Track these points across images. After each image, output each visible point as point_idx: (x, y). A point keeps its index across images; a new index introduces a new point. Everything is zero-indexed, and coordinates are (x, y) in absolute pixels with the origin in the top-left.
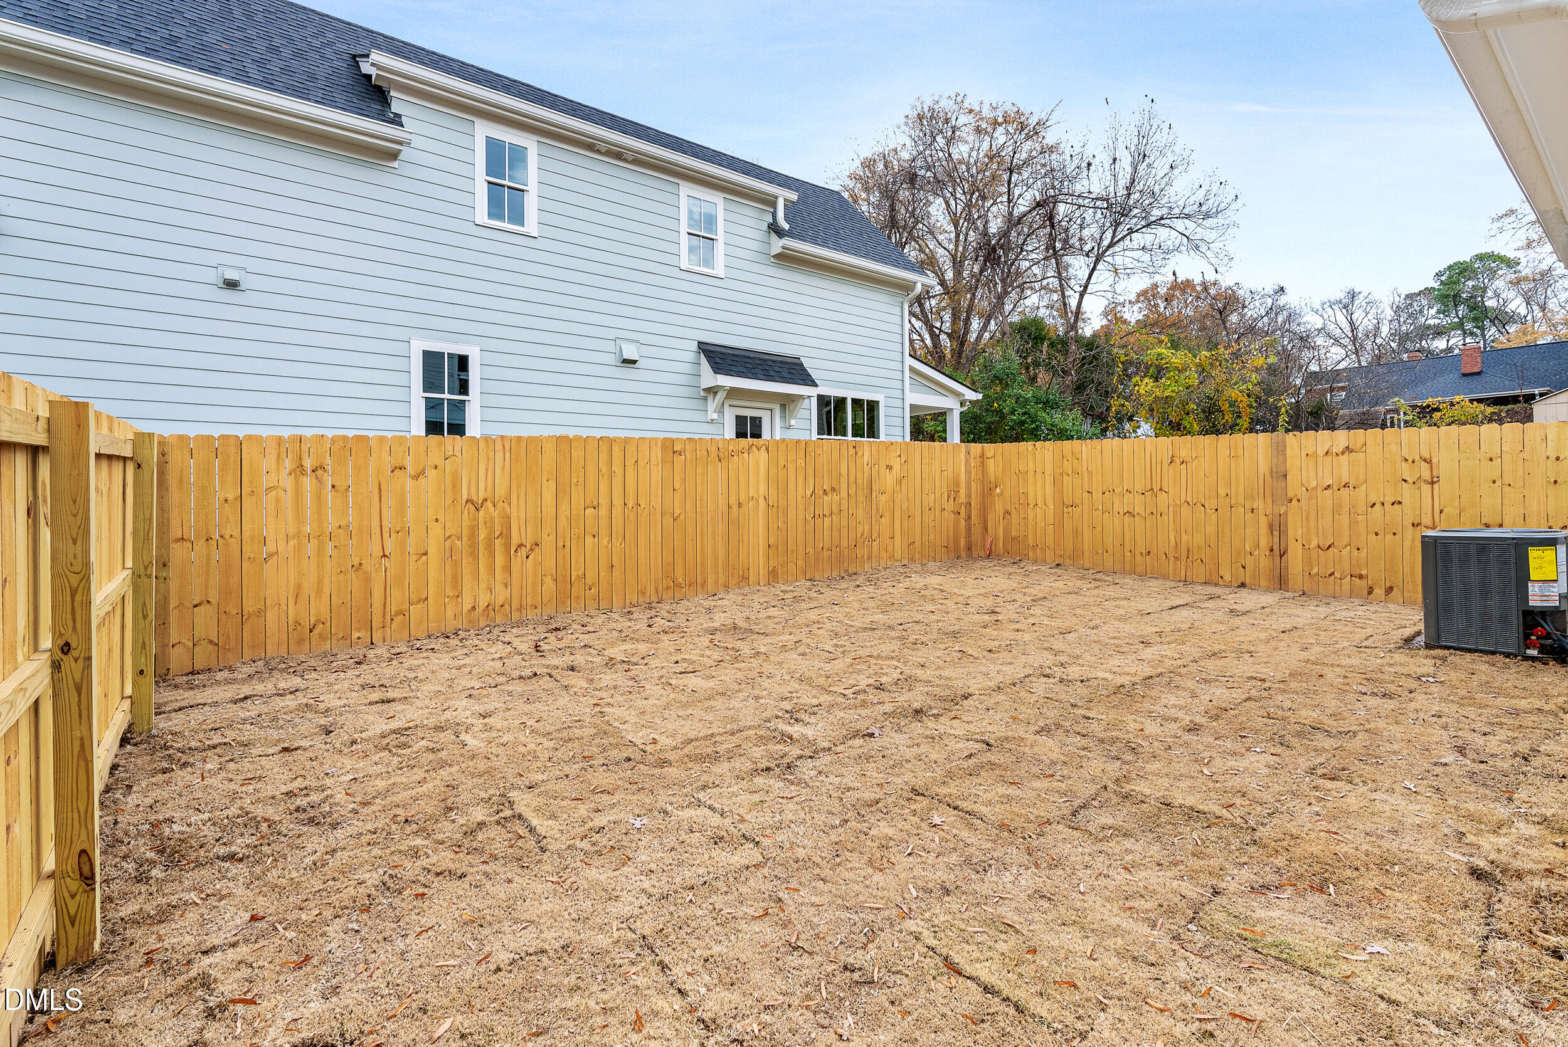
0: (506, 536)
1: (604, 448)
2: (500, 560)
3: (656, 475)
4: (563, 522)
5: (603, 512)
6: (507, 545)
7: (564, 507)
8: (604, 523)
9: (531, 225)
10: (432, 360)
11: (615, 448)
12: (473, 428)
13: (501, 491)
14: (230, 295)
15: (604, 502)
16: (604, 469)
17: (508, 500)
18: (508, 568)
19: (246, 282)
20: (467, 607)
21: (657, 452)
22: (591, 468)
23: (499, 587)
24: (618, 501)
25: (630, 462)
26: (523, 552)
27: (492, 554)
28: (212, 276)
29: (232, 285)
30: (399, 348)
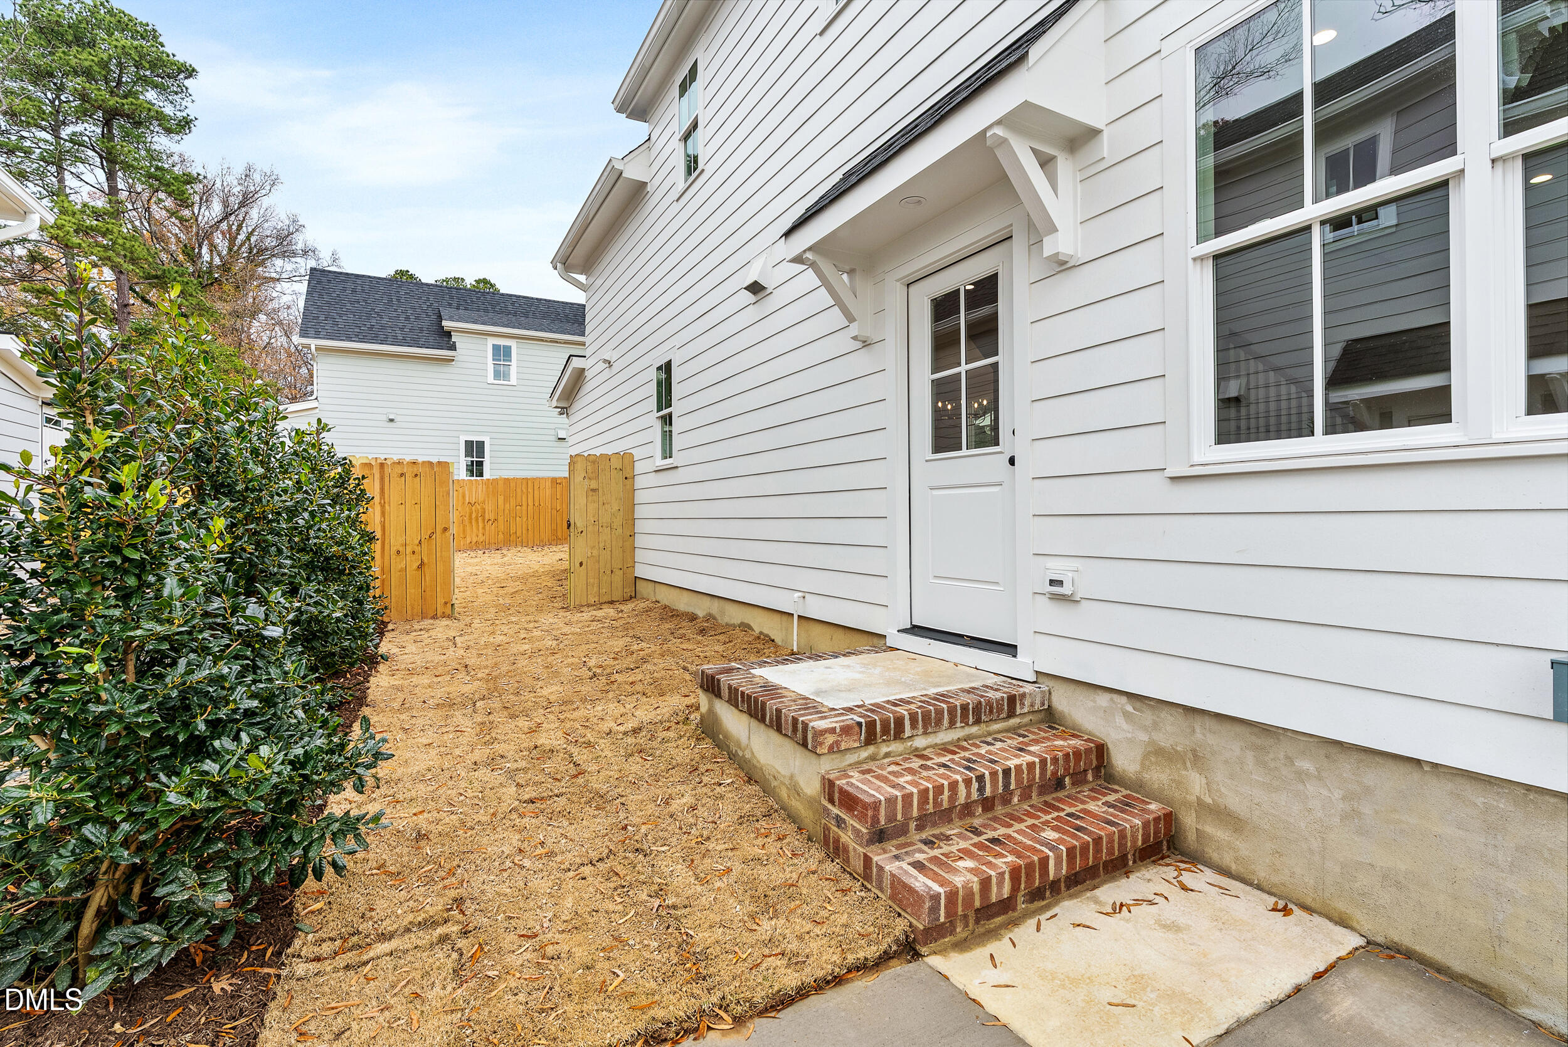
0: (483, 516)
1: (524, 482)
2: (481, 525)
3: (548, 492)
4: (507, 511)
5: (524, 507)
6: (484, 520)
7: (507, 506)
8: (524, 512)
9: (513, 381)
10: (469, 445)
11: (530, 482)
12: (487, 474)
13: (481, 499)
14: (391, 424)
15: (524, 504)
16: (524, 490)
17: (484, 502)
18: (484, 528)
19: (397, 419)
20: (468, 542)
21: (548, 484)
22: (519, 490)
23: (480, 535)
24: (531, 504)
25: (536, 488)
26: (490, 522)
27: (478, 523)
28: (385, 418)
29: (392, 420)
30: (455, 441)
